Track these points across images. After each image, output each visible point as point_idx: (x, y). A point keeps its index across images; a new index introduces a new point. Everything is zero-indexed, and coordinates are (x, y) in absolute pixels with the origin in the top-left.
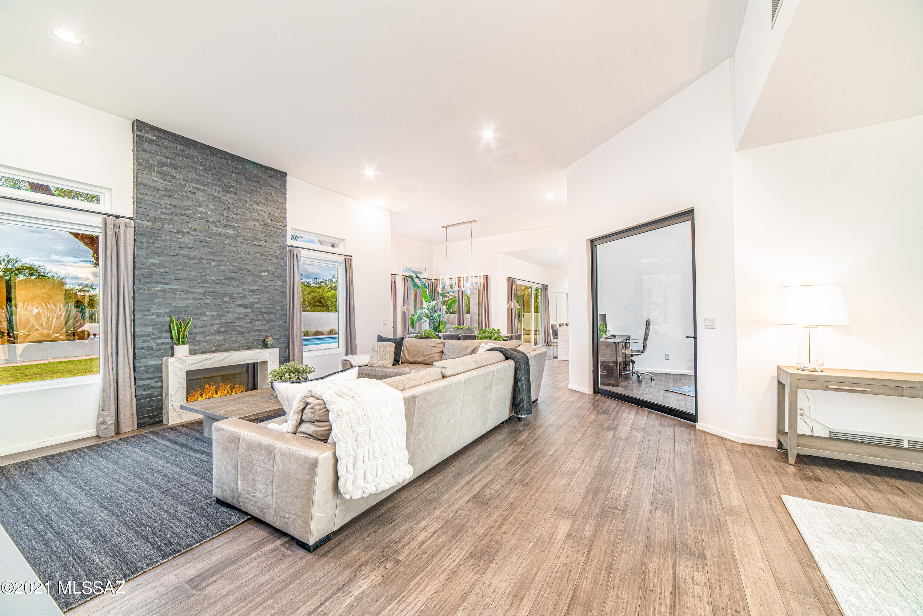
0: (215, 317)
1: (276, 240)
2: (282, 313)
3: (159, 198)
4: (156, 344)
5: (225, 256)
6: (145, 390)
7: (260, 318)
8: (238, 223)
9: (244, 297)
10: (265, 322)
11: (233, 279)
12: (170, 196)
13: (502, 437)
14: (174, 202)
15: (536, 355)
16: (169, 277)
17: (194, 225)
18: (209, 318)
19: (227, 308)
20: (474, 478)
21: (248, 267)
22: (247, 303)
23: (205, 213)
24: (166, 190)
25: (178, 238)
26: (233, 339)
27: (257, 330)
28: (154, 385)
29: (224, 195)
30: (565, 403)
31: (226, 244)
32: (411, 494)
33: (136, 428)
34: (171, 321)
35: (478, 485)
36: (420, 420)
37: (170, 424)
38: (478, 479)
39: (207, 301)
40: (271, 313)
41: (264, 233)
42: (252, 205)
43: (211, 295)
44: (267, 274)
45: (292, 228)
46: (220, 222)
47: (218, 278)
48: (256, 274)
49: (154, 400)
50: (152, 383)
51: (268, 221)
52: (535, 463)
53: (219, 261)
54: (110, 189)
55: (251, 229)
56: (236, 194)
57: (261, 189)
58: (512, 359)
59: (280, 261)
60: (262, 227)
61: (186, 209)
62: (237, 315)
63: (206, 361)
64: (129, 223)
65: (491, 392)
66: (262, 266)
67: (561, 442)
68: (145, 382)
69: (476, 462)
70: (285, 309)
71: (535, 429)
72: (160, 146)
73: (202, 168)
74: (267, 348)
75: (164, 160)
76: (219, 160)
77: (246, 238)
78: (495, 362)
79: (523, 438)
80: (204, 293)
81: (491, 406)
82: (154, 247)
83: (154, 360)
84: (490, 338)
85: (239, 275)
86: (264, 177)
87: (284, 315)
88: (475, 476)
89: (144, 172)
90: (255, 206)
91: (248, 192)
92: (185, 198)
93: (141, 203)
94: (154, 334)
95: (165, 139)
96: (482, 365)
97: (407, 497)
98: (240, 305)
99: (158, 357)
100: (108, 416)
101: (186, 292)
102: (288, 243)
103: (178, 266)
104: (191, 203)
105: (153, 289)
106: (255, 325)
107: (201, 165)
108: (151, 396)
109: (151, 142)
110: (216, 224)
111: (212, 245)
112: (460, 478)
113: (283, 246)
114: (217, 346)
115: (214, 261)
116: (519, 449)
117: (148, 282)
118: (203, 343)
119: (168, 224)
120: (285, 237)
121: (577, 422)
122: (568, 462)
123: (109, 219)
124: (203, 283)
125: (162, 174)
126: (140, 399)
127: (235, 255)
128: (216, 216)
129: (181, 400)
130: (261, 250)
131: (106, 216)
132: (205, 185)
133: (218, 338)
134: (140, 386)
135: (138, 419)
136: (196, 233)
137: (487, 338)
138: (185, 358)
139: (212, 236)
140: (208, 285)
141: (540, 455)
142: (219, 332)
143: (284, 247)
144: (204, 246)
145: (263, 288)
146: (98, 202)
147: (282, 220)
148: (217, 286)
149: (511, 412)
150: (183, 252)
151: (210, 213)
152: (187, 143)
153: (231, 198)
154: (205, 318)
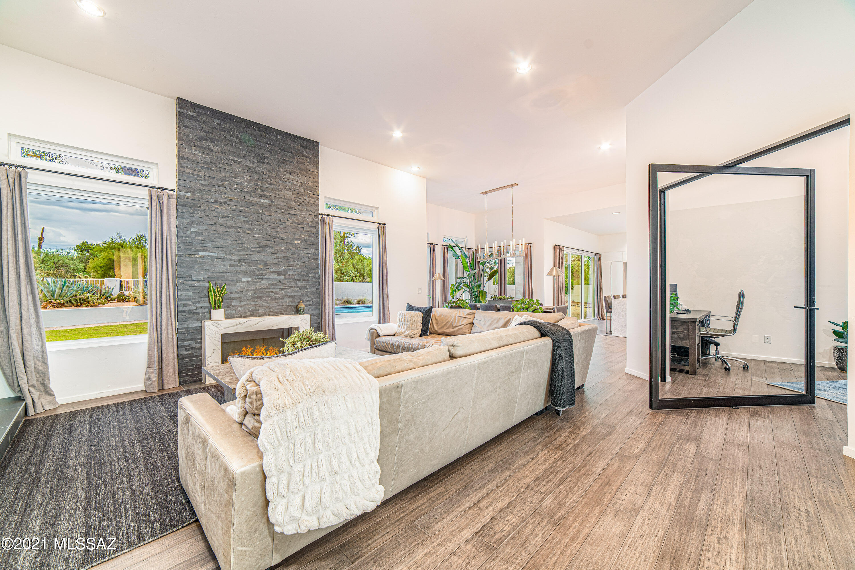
0: (250, 283)
1: (309, 208)
2: (314, 280)
3: (199, 171)
4: (196, 308)
5: (259, 225)
6: (186, 350)
7: (293, 284)
8: (272, 193)
9: (278, 265)
10: (298, 289)
11: (267, 247)
12: (208, 168)
13: (532, 435)
14: (212, 174)
15: (583, 332)
16: (207, 245)
17: (230, 195)
18: (244, 284)
19: (262, 274)
20: (484, 498)
21: (282, 236)
22: (280, 270)
23: (241, 184)
24: (204, 162)
25: (216, 208)
26: (268, 305)
27: (290, 297)
28: (194, 346)
29: (258, 166)
30: (620, 393)
31: (260, 213)
32: (396, 512)
33: (178, 385)
34: (209, 287)
35: (487, 511)
36: (408, 416)
37: (207, 383)
38: (490, 500)
39: (243, 268)
40: (304, 280)
41: (297, 202)
42: (285, 175)
43: (246, 262)
44: (299, 242)
45: (326, 197)
46: (254, 192)
47: (253, 246)
48: (289, 241)
49: (194, 360)
50: (192, 344)
51: (301, 190)
52: (575, 484)
53: (254, 229)
54: (157, 164)
55: (284, 199)
56: (270, 164)
57: (294, 159)
58: (549, 336)
59: (312, 229)
60: (294, 196)
61: (224, 180)
62: (270, 282)
63: (240, 325)
64: (172, 195)
65: (519, 377)
66: (295, 234)
67: (614, 452)
68: (186, 343)
69: (492, 471)
70: (317, 276)
71: (578, 428)
72: (199, 121)
73: (238, 141)
74: (299, 314)
75: (203, 134)
76: (254, 133)
77: (280, 207)
78: (526, 339)
79: (560, 439)
80: (240, 260)
81: (519, 394)
82: (193, 216)
83: (194, 323)
84: (527, 309)
85: (273, 243)
86: (296, 147)
87: (316, 282)
88: (487, 495)
89: (185, 147)
90: (288, 176)
91: (281, 163)
92: (222, 170)
93: (182, 175)
94: (194, 299)
95: (204, 114)
96: (508, 343)
97: (389, 517)
98: (273, 272)
99: (198, 319)
100: (153, 373)
101: (223, 260)
102: (321, 211)
103: (215, 234)
104: (228, 175)
105: (193, 256)
106: (288, 292)
107: (237, 137)
108: (191, 356)
109: (191, 118)
110: (251, 194)
111: (247, 214)
112: (466, 494)
113: (315, 214)
114: (252, 310)
115: (249, 229)
116: (554, 456)
117: (188, 250)
118: (239, 308)
119: (207, 194)
120: (317, 205)
121: (638, 422)
122: (625, 490)
123: (154, 191)
124: (239, 251)
125: (201, 148)
126: (182, 359)
127: (269, 224)
128: (251, 186)
129: (217, 361)
130: (294, 218)
131: (151, 189)
132: (240, 157)
133: (253, 303)
134: (182, 347)
135: (179, 377)
136: (232, 203)
137: (523, 309)
138: (220, 322)
139: (247, 206)
140: (243, 253)
141: (583, 471)
142: (254, 298)
143: (317, 216)
144: (239, 216)
145: (296, 256)
146: (147, 177)
147: (315, 190)
148: (252, 253)
149: (546, 400)
150: (220, 221)
151: (245, 184)
152: (223, 118)
153: (265, 168)
154: (241, 284)
